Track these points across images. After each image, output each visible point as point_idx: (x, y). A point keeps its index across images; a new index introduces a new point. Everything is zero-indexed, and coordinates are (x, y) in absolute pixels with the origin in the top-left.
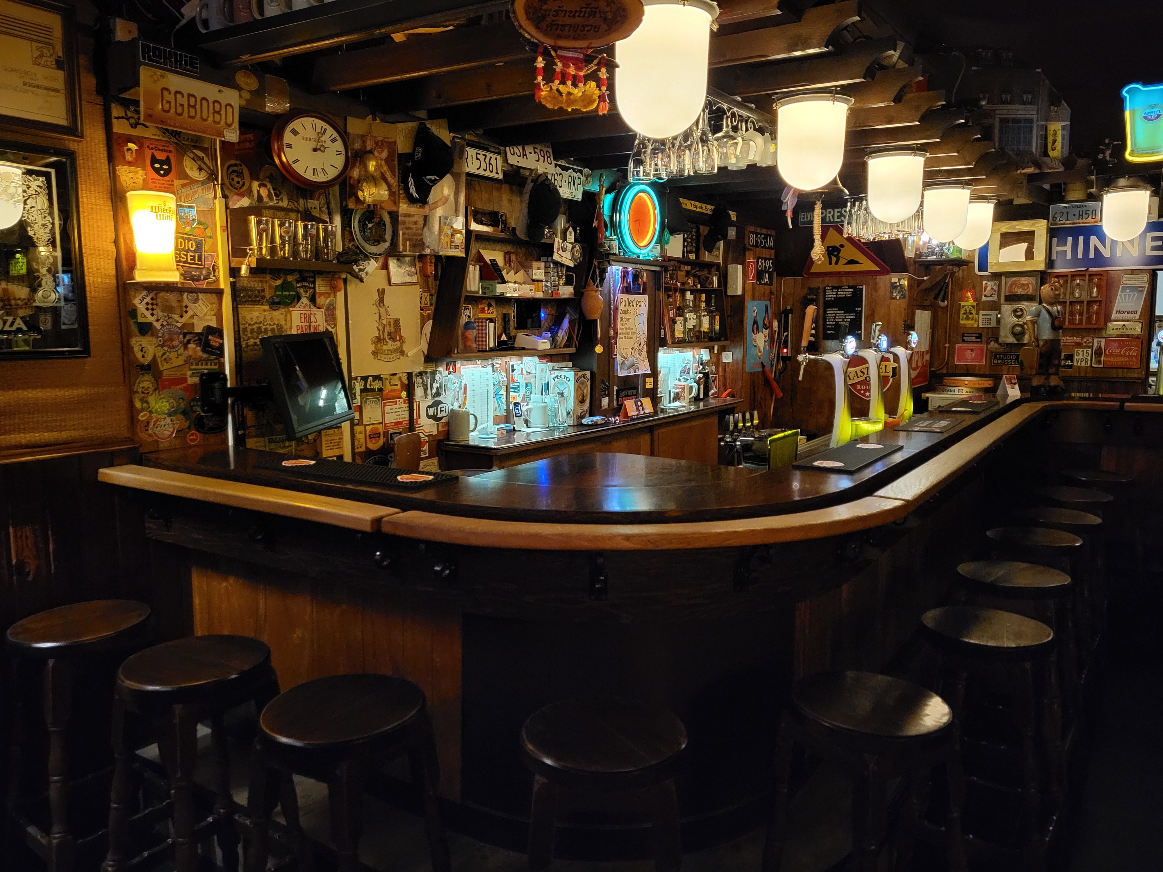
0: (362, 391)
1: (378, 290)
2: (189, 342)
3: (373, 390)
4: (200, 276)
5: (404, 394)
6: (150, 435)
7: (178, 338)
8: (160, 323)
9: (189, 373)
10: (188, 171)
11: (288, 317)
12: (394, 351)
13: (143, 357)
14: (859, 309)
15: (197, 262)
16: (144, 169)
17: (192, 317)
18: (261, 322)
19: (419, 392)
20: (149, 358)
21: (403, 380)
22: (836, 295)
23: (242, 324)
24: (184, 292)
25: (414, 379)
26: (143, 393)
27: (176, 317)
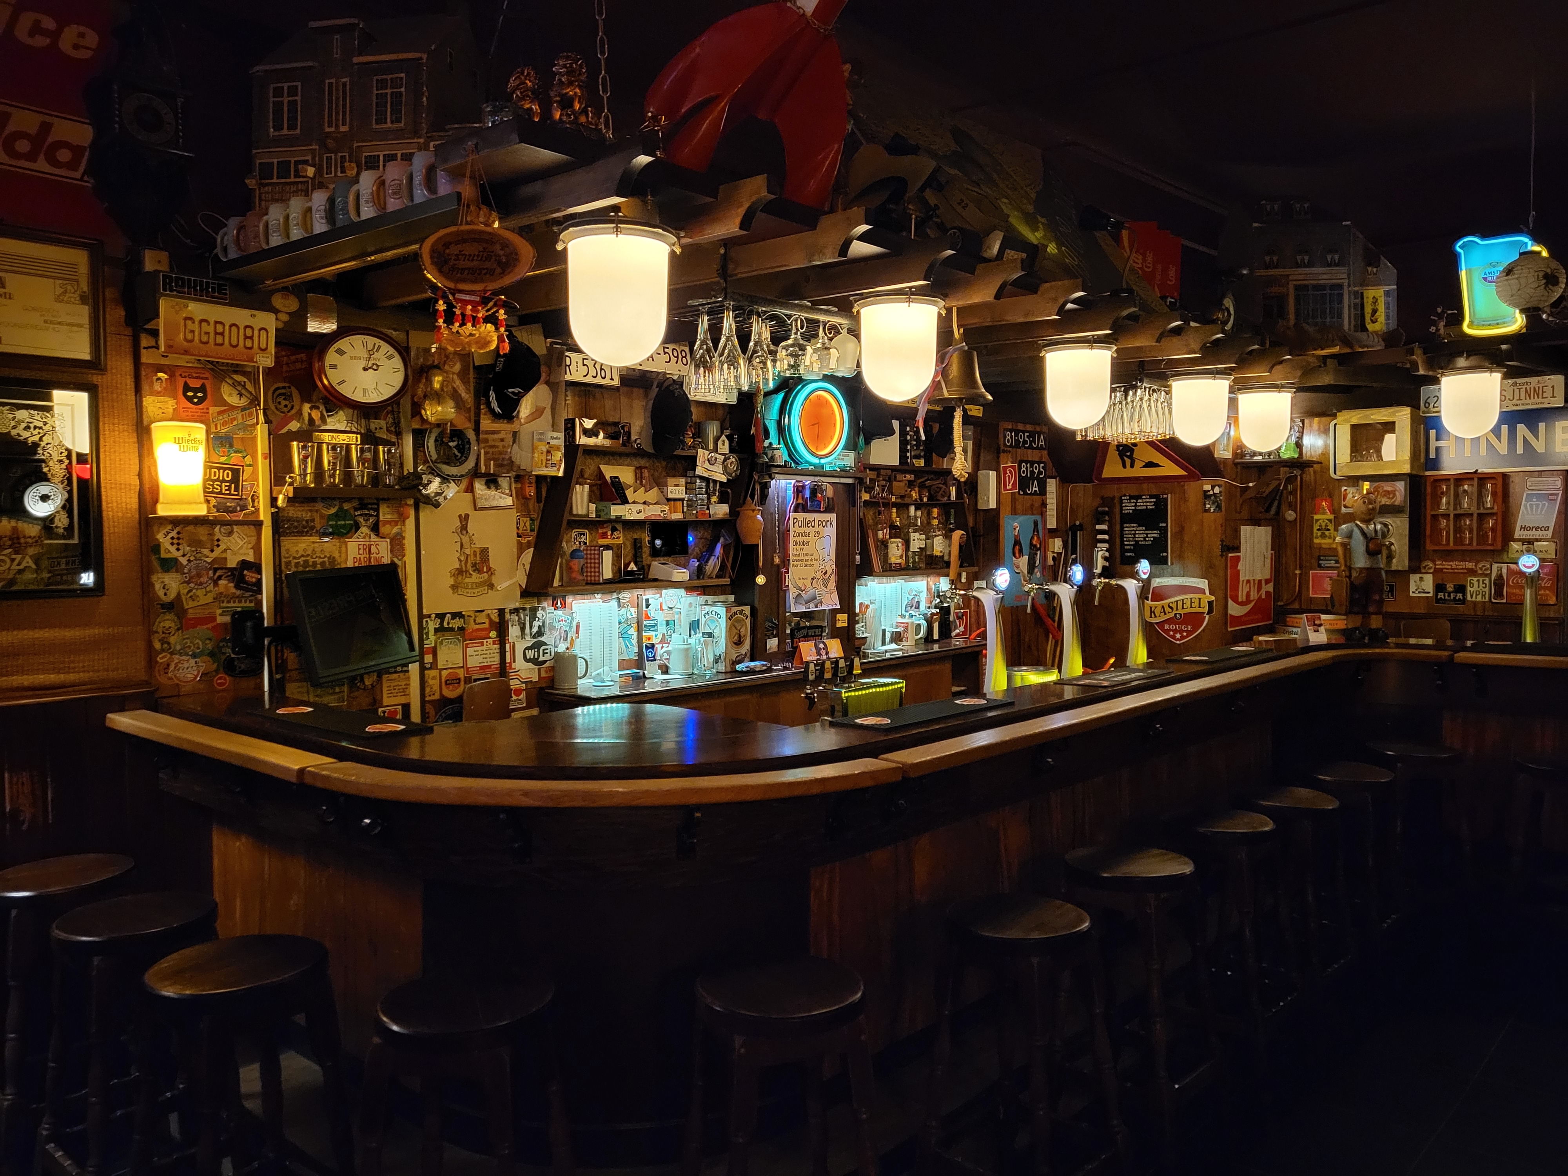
0: (436, 630)
1: (460, 516)
2: (220, 578)
3: (452, 629)
4: (235, 507)
5: (493, 634)
6: (171, 679)
7: (208, 574)
8: (186, 558)
9: (219, 611)
10: (226, 397)
11: (343, 549)
12: (479, 585)
13: (165, 594)
14: (1164, 525)
15: (233, 492)
16: (175, 397)
17: (225, 550)
18: (308, 555)
19: (514, 631)
20: (172, 595)
21: (493, 617)
22: (1135, 506)
23: (285, 558)
24: (216, 525)
25: (507, 616)
26: (163, 633)
27: (206, 551)
